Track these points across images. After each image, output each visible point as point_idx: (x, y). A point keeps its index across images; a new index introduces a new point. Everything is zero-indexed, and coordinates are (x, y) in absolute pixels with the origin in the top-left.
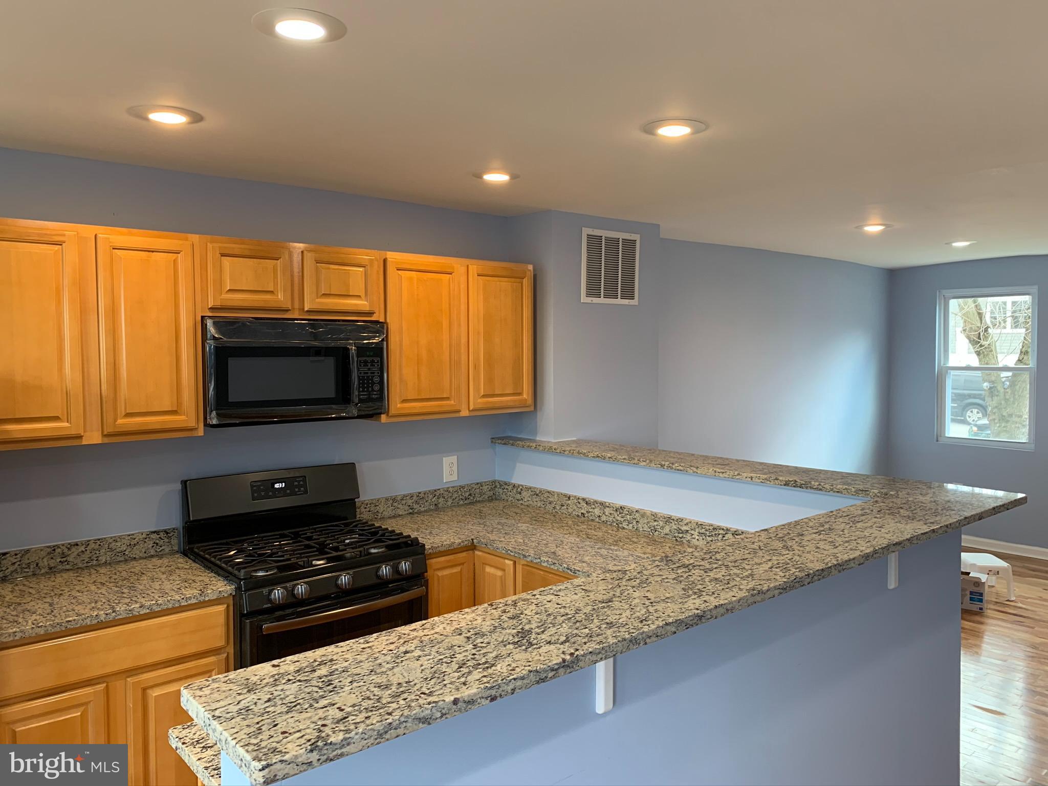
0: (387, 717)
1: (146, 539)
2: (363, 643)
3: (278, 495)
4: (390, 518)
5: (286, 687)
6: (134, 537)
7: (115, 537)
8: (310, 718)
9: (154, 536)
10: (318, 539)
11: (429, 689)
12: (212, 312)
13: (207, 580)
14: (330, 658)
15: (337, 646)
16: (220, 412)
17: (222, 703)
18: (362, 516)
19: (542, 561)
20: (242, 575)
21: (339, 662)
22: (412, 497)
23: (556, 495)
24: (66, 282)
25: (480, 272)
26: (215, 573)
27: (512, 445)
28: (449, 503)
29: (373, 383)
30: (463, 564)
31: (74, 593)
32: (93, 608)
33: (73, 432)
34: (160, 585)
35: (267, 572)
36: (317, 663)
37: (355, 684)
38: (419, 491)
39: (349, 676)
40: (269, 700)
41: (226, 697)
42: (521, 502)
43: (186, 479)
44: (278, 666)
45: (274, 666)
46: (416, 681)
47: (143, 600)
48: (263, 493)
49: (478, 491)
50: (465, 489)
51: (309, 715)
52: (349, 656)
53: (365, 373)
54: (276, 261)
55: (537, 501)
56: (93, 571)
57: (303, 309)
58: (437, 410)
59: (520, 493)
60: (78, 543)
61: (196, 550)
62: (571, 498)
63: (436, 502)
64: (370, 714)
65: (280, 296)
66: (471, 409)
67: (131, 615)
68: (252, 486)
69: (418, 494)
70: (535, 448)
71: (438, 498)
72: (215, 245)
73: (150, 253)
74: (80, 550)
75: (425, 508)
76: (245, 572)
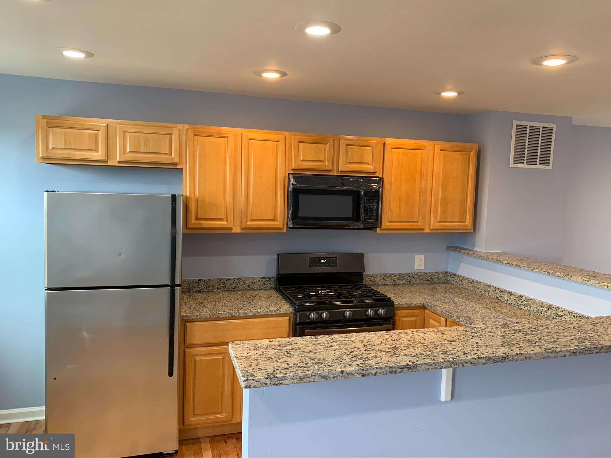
0: (306, 371)
1: (260, 280)
2: (314, 339)
3: (322, 266)
4: (382, 285)
5: (271, 351)
6: (254, 279)
7: (246, 278)
8: (273, 365)
9: (264, 280)
10: (340, 291)
11: (332, 364)
12: (293, 171)
13: (282, 304)
14: (295, 342)
15: (302, 338)
16: (294, 221)
17: (241, 352)
18: (367, 282)
19: (460, 321)
20: (297, 303)
21: (299, 345)
22: (395, 275)
23: (482, 284)
24: (228, 156)
25: (442, 149)
26: (287, 301)
27: (458, 252)
28: (418, 282)
29: (373, 211)
30: (417, 316)
31: (225, 302)
32: (230, 309)
33: (228, 226)
34: (261, 303)
35: (311, 304)
36: (289, 343)
37: (300, 355)
38: (400, 273)
39: (299, 351)
40: (261, 355)
41: (244, 350)
42: (462, 286)
43: (279, 253)
44: (272, 341)
45: (270, 341)
46: (328, 359)
47: (251, 309)
48: (315, 264)
49: (436, 276)
50: (428, 275)
51: (273, 364)
52: (304, 343)
53: (368, 205)
54: (326, 145)
55: (471, 287)
56: (235, 292)
57: (338, 170)
58: (409, 228)
59: (461, 281)
60: (231, 279)
61: (281, 289)
62: (491, 287)
63: (410, 280)
64: (299, 369)
65: (327, 163)
66: (431, 229)
67: (246, 315)
68: (310, 260)
69: (399, 274)
70: (472, 255)
71: (411, 278)
72: (296, 137)
73: (266, 141)
74: (231, 282)
75: (403, 283)
76: (299, 302)
